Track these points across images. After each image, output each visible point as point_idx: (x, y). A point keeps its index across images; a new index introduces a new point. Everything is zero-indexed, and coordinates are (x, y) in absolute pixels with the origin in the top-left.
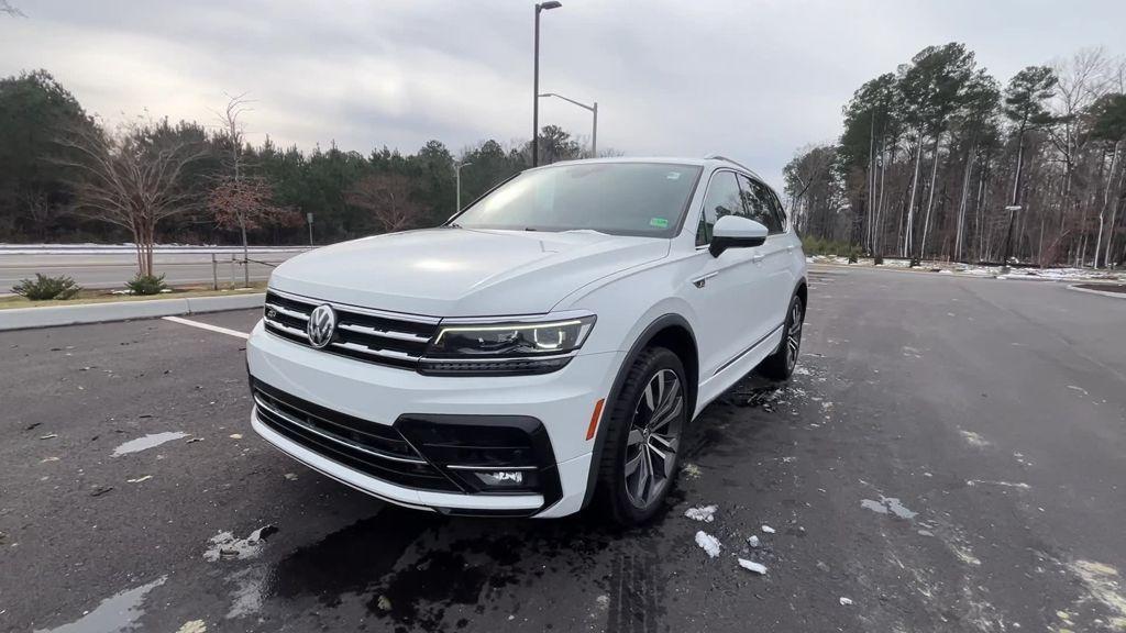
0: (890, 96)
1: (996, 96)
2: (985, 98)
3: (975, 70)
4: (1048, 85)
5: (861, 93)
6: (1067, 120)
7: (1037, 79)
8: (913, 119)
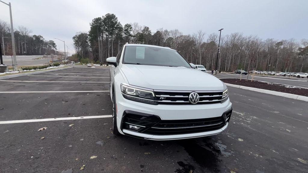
0: (101, 23)
1: (122, 28)
2: (120, 29)
3: (118, 22)
4: (130, 29)
5: (94, 20)
6: (134, 36)
7: (128, 26)
8: (106, 30)
